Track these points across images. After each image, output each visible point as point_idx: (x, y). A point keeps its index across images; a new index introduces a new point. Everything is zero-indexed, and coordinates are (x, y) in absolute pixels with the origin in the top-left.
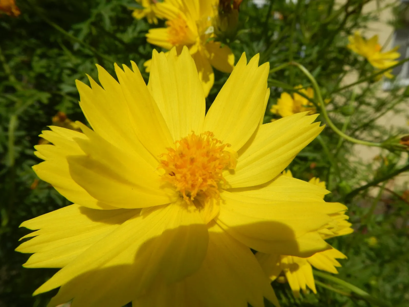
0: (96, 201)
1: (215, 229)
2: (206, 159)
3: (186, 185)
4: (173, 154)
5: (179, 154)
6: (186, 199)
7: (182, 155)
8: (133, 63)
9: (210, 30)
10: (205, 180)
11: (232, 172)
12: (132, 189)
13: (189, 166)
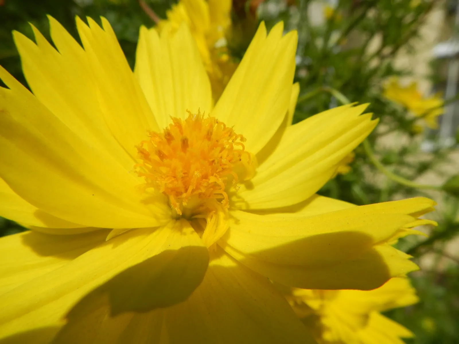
0: (34, 209)
1: (224, 262)
2: (206, 144)
3: (176, 182)
4: (157, 139)
5: (166, 135)
6: (175, 206)
7: (169, 137)
8: (104, 20)
9: (222, 42)
10: (205, 177)
11: (250, 186)
12: (93, 195)
13: (180, 153)
